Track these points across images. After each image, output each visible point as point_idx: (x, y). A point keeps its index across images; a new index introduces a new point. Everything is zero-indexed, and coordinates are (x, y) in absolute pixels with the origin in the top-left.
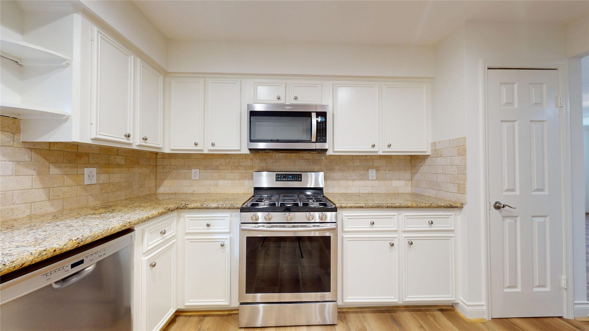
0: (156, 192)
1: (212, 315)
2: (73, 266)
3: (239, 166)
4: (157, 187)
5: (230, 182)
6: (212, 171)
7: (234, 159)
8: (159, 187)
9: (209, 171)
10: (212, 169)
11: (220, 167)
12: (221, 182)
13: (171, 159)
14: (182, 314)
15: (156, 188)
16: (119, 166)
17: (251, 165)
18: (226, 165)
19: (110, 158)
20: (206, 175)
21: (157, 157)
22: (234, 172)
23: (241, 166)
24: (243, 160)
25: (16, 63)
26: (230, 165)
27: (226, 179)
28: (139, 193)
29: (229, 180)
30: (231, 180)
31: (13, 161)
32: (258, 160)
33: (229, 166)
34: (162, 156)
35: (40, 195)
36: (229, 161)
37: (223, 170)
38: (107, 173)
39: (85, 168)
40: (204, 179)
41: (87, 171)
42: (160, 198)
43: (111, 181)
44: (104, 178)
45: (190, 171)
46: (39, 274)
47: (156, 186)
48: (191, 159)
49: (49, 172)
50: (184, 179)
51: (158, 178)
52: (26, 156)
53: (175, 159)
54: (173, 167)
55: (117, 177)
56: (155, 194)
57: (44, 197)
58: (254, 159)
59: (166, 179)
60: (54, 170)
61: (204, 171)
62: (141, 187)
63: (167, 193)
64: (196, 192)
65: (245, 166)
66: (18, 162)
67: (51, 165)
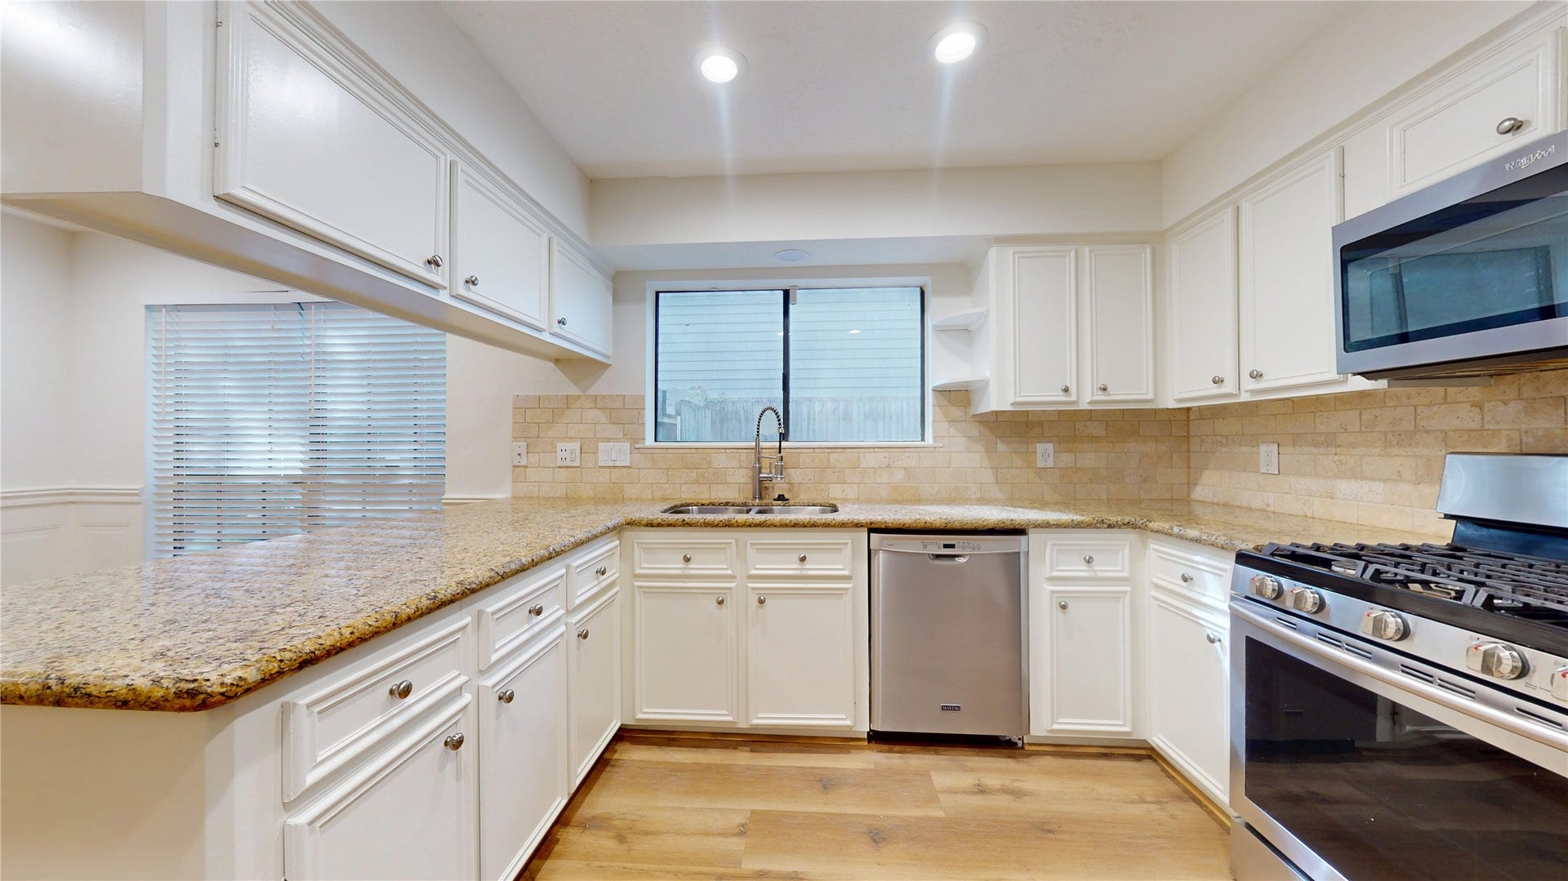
0: (1189, 496)
1: (1210, 813)
2: (946, 546)
3: (1414, 433)
4: (1192, 486)
5: (1379, 487)
6: (1316, 450)
7: (1395, 407)
8: (1195, 485)
9: (1306, 449)
10: (1317, 445)
11: (1341, 437)
12: (1344, 487)
13: (1216, 421)
14: (1160, 761)
15: (1189, 487)
16: (1093, 439)
17: (1472, 425)
18: (1363, 429)
19: (1076, 427)
20: (1298, 461)
21: (1191, 418)
22: (1395, 455)
23: (1427, 432)
24: (1435, 408)
25: (965, 331)
26: (1378, 429)
27: (1366, 479)
28: (1139, 492)
29: (1374, 480)
30: (1385, 481)
31: (964, 436)
32: (1512, 404)
33: (1374, 434)
34: (1198, 413)
35: (988, 476)
36: (1376, 417)
37: (1354, 445)
38: (1071, 451)
39: (1038, 445)
40: (1293, 474)
41: (1040, 447)
42: (1198, 510)
43: (1078, 465)
44: (1066, 459)
45: (1255, 449)
46: (919, 539)
47: (1189, 484)
48: (1258, 416)
49: (997, 449)
50: (1245, 471)
51: (1191, 466)
52: (975, 430)
53: (1224, 419)
54: (1219, 438)
55: (1090, 458)
56: (1188, 501)
57: (991, 479)
58: (1489, 401)
59: (1206, 469)
60: (1001, 447)
61: (1292, 449)
62: (1145, 481)
63: (1208, 500)
64: (1271, 509)
65: (1442, 431)
66: (970, 437)
67: (998, 442)
